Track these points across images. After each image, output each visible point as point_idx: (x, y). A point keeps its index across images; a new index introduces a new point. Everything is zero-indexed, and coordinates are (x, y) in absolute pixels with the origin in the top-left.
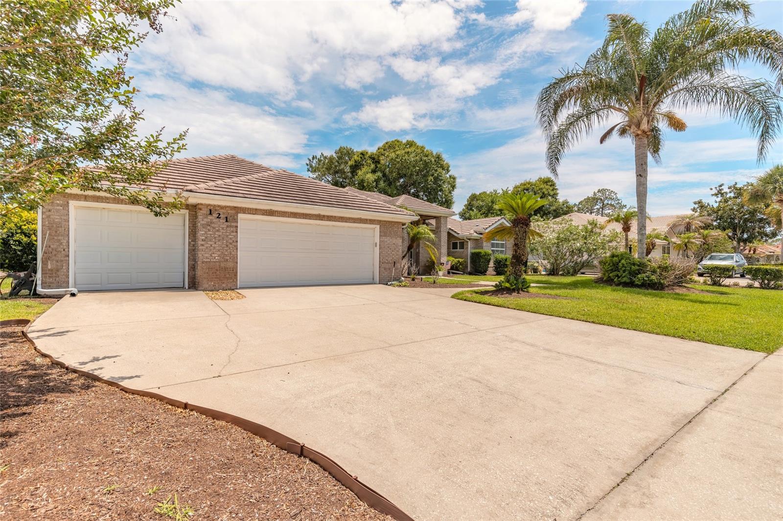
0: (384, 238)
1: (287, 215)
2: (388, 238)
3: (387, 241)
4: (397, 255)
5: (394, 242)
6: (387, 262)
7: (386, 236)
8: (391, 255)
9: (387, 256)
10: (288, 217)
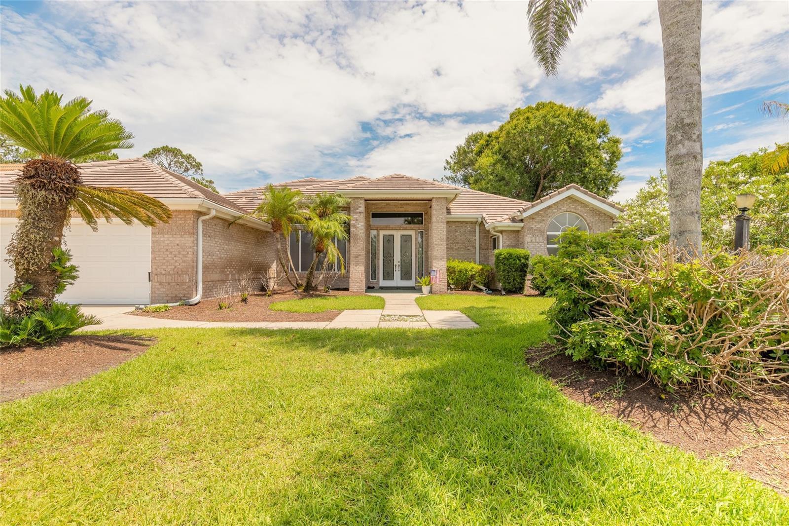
0: (158, 236)
1: (7, 215)
2: (166, 236)
3: (163, 242)
4: (184, 262)
5: (178, 242)
6: (164, 272)
7: (161, 234)
8: (173, 261)
9: (163, 264)
10: (9, 217)
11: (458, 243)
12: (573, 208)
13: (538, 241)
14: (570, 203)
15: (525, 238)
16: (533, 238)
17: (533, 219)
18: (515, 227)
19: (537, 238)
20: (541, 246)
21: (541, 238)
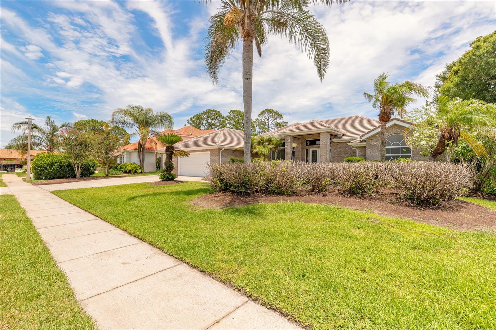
0: (211, 157)
2: (213, 157)
11: (347, 154)
12: (399, 131)
13: (374, 152)
14: (397, 128)
15: (367, 151)
16: (372, 151)
17: (372, 139)
18: (360, 145)
19: (374, 150)
20: (376, 155)
21: (377, 151)
